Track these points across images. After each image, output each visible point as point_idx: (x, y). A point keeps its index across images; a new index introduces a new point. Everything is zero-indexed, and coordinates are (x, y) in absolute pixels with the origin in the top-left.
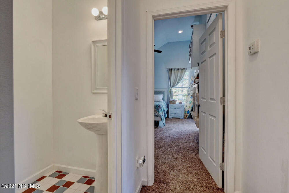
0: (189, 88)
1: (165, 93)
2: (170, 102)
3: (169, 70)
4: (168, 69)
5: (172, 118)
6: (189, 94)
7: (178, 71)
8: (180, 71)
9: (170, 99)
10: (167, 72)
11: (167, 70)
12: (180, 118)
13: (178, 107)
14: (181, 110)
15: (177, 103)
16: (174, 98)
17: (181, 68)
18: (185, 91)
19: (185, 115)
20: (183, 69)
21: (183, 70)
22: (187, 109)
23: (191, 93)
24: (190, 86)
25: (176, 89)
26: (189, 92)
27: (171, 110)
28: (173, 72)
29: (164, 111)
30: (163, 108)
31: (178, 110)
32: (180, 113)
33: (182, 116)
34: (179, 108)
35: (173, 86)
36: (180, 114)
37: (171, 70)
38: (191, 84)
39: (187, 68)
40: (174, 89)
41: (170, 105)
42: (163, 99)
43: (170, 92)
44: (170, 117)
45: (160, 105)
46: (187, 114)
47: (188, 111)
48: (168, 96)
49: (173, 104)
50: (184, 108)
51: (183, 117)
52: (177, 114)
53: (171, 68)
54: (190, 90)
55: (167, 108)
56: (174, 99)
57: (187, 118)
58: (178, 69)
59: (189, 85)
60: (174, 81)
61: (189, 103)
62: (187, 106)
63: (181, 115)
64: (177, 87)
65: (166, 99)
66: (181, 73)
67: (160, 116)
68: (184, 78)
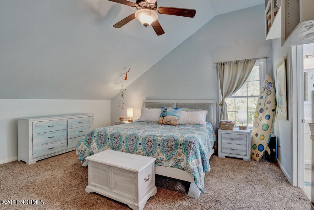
0: (262, 98)
1: (212, 106)
2: (221, 126)
3: (219, 65)
4: (217, 63)
5: (226, 157)
6: (261, 111)
7: (237, 66)
8: (240, 67)
9: (222, 120)
10: (215, 69)
11: (215, 65)
12: (242, 159)
13: (238, 136)
14: (244, 142)
15: (236, 128)
17: (244, 59)
18: (253, 104)
19: (253, 154)
20: (248, 61)
21: (248, 63)
22: (258, 141)
23: (267, 109)
24: (264, 95)
25: (233, 99)
26: (262, 107)
27: (224, 141)
28: (227, 68)
29: (202, 154)
30: (200, 147)
31: (237, 142)
32: (244, 148)
33: (246, 155)
34: (240, 139)
35: (226, 96)
36: (243, 151)
37: (224, 64)
38: (266, 91)
39: (256, 59)
40: (228, 100)
41: (220, 131)
42: (208, 120)
43: (222, 105)
44: (221, 155)
45: (193, 140)
46: (257, 151)
47: (261, 145)
48: (217, 114)
49: (227, 129)
50: (251, 137)
51: (248, 158)
52: (236, 150)
53: (222, 60)
54: (263, 101)
55: (215, 138)
56: (229, 120)
57: (258, 159)
58: (237, 62)
59: (261, 93)
60: (228, 86)
61: (261, 128)
62: (257, 135)
63: (244, 153)
64: (235, 97)
65: (213, 118)
66: (244, 69)
67: (191, 171)
68: (250, 78)
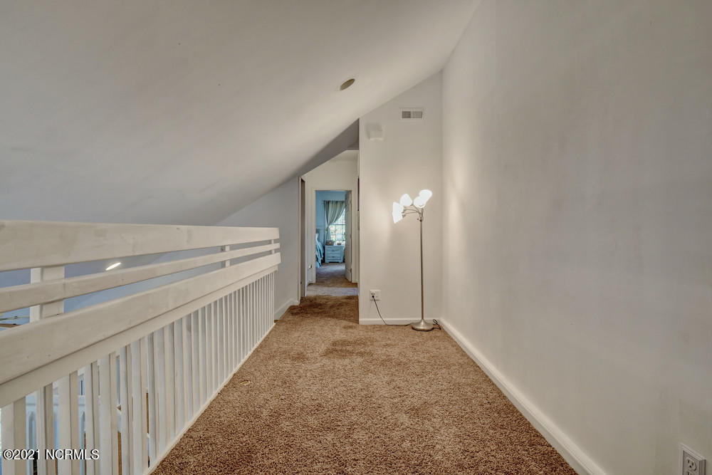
1: (321, 231)
2: (327, 243)
3: (326, 202)
4: (324, 201)
5: (330, 262)
7: (337, 205)
9: (327, 240)
10: (324, 205)
12: (338, 262)
13: (336, 249)
14: (339, 252)
15: (335, 244)
16: (333, 238)
20: (343, 202)
25: (334, 226)
27: (328, 253)
28: (330, 205)
31: (336, 252)
32: (339, 256)
35: (331, 223)
37: (329, 202)
40: (332, 228)
41: (326, 247)
42: (319, 240)
43: (327, 230)
44: (327, 261)
48: (324, 236)
49: (330, 245)
51: (342, 261)
52: (335, 257)
53: (328, 200)
55: (323, 251)
56: (332, 240)
58: (337, 202)
63: (340, 259)
65: (322, 240)
66: (341, 206)
